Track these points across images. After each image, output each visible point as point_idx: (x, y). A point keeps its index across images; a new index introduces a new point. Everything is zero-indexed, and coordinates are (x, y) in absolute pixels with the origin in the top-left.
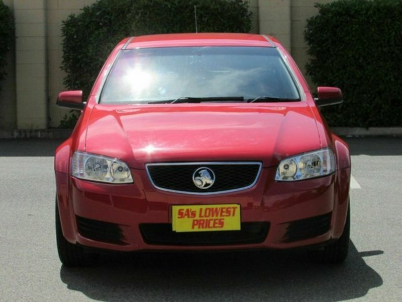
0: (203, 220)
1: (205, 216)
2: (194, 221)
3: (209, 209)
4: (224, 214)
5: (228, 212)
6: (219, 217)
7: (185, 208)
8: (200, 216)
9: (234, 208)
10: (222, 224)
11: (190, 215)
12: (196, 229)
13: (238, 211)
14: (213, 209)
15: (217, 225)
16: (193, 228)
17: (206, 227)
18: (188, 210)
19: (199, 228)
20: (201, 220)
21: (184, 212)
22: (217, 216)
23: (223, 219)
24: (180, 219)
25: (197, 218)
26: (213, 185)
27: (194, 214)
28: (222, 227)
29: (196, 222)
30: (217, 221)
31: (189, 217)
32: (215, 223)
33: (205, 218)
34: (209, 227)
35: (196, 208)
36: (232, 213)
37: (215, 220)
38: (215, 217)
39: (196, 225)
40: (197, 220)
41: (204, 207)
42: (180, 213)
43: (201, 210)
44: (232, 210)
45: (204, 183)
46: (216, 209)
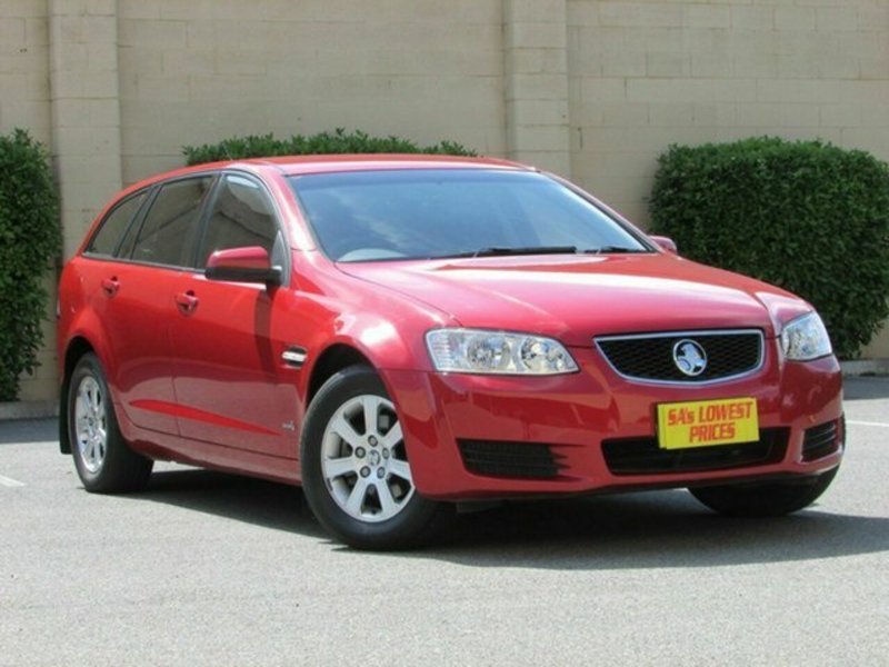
0: (706, 427)
1: (708, 420)
2: (692, 429)
3: (713, 407)
4: (734, 414)
5: (740, 411)
6: (728, 421)
7: (678, 407)
8: (701, 420)
9: (749, 404)
10: (732, 431)
11: (686, 420)
12: (696, 443)
13: (754, 409)
14: (718, 407)
15: (725, 434)
16: (691, 440)
17: (710, 439)
18: (682, 411)
19: (700, 440)
20: (701, 427)
21: (677, 413)
22: (724, 418)
23: (733, 424)
24: (672, 427)
25: (696, 423)
26: (706, 370)
27: (691, 418)
28: (732, 437)
29: (694, 431)
30: (725, 428)
31: (684, 422)
32: (722, 431)
33: (707, 423)
34: (715, 438)
35: (693, 407)
36: (745, 414)
37: (722, 425)
38: (721, 421)
39: (696, 434)
40: (696, 428)
41: (706, 404)
42: (672, 417)
43: (701, 409)
44: (745, 407)
45: (693, 367)
46: (723, 406)
